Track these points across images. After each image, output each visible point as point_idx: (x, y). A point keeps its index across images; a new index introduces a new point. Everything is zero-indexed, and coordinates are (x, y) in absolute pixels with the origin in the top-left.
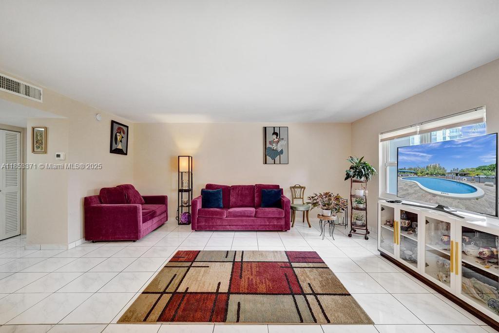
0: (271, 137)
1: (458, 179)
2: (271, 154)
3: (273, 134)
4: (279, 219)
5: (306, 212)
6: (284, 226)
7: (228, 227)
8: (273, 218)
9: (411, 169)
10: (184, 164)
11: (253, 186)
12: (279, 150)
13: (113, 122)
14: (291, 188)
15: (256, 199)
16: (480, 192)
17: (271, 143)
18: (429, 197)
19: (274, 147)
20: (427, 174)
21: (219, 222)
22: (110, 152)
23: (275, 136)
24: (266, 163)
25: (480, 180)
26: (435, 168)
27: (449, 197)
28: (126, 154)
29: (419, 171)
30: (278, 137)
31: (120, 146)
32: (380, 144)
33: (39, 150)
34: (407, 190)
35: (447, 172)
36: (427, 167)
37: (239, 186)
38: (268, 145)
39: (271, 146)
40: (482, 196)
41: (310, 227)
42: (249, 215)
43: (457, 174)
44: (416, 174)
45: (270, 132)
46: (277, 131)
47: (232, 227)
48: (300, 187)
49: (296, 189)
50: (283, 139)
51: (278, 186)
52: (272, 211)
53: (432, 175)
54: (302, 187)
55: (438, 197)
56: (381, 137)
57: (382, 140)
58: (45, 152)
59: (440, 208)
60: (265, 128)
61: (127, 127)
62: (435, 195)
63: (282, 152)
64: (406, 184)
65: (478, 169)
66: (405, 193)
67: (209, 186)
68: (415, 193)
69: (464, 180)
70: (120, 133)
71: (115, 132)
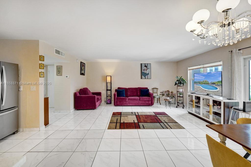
0: (144, 68)
2: (144, 75)
3: (145, 66)
4: (148, 101)
5: (159, 98)
6: (151, 104)
7: (129, 104)
8: (146, 101)
9: (198, 82)
10: (109, 79)
11: (137, 88)
12: (147, 73)
13: (81, 62)
14: (152, 89)
15: (138, 93)
16: (218, 89)
17: (144, 70)
18: (204, 91)
19: (145, 72)
20: (203, 83)
21: (125, 103)
22: (80, 75)
23: (145, 67)
24: (142, 79)
25: (218, 85)
26: (206, 81)
27: (210, 91)
28: (84, 75)
29: (201, 83)
30: (147, 68)
31: (83, 72)
32: (189, 71)
33: (59, 74)
34: (197, 89)
35: (209, 83)
36: (203, 81)
37: (131, 88)
38: (143, 71)
39: (144, 71)
40: (219, 91)
41: (161, 104)
42: (137, 99)
43: (212, 84)
44: (200, 83)
45: (143, 66)
46: (146, 65)
47: (130, 104)
48: (156, 88)
49: (154, 89)
50: (149, 68)
51: (147, 88)
52: (146, 98)
53: (205, 83)
54: (157, 88)
55: (207, 91)
56: (189, 68)
57: (189, 70)
58: (61, 75)
59: (208, 95)
60: (141, 64)
61: (85, 64)
62: (206, 91)
63: (148, 74)
64: (197, 87)
65: (218, 82)
66: (196, 90)
67: (119, 88)
68: (200, 90)
69: (214, 85)
70: (83, 66)
71: (82, 66)
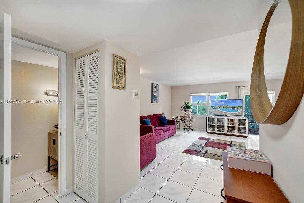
1: (234, 109)
2: (154, 98)
9: (217, 106)
12: (156, 96)
17: (154, 92)
24: (152, 103)
25: (239, 109)
26: (226, 106)
29: (221, 107)
30: (156, 89)
35: (230, 107)
36: (224, 106)
39: (154, 94)
47: (164, 138)
50: (158, 91)
53: (225, 108)
57: (191, 96)
58: (125, 88)
60: (152, 84)
62: (226, 113)
64: (216, 110)
66: (215, 113)
68: (219, 113)
69: (235, 109)
